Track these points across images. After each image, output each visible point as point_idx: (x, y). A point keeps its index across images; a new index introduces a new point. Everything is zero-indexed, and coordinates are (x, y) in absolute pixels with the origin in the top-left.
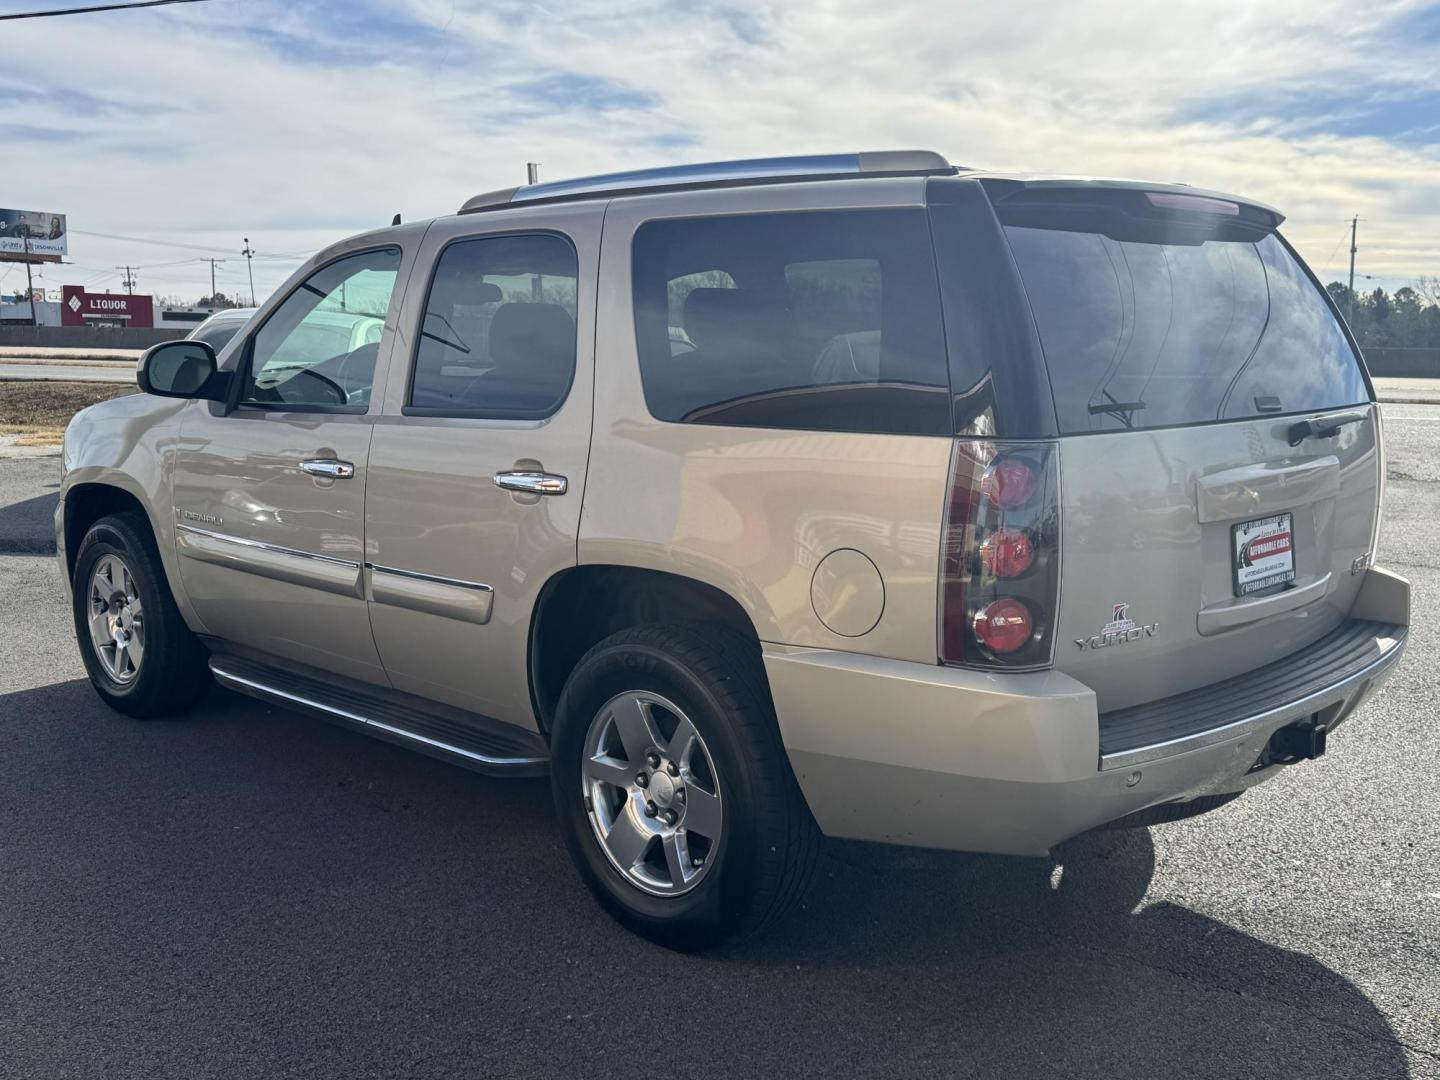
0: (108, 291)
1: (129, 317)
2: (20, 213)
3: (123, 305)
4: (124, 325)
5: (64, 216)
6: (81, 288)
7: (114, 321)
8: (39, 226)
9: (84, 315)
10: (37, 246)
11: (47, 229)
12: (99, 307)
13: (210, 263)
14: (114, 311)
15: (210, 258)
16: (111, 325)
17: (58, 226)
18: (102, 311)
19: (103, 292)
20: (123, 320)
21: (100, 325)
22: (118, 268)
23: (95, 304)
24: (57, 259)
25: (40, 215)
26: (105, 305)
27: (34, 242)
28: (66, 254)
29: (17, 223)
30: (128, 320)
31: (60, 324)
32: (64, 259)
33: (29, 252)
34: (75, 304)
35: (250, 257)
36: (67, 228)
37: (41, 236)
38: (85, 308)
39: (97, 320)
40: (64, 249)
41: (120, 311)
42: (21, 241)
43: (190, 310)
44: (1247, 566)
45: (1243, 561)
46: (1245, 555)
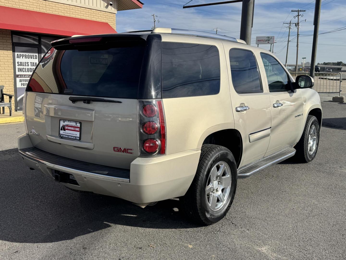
44: (64, 130)
45: (63, 129)
46: (64, 128)
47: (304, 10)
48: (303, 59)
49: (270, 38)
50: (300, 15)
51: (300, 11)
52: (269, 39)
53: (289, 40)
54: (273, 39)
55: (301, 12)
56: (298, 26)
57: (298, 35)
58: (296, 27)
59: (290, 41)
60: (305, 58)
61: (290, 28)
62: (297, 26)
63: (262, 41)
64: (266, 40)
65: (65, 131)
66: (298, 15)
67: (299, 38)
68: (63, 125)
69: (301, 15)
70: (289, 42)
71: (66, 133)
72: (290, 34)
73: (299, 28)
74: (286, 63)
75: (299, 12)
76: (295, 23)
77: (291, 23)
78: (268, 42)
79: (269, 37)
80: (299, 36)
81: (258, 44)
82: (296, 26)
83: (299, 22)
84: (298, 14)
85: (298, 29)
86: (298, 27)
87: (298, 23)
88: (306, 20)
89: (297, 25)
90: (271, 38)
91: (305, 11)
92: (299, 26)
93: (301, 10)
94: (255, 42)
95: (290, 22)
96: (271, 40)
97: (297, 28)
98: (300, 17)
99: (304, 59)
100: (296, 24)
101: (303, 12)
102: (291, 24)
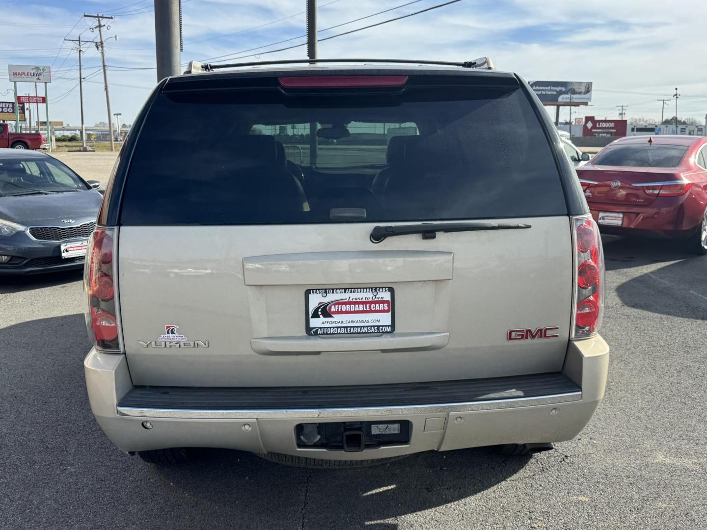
0: (606, 118)
1: (615, 131)
2: (571, 83)
3: (612, 125)
4: (612, 135)
5: (591, 83)
6: (593, 117)
7: (607, 133)
8: (580, 89)
9: (593, 130)
10: (576, 98)
11: (583, 90)
12: (601, 126)
13: (662, 102)
14: (608, 128)
15: (662, 99)
16: (606, 135)
17: (588, 88)
18: (602, 128)
19: (603, 119)
20: (612, 132)
21: (601, 135)
22: (617, 106)
23: (599, 125)
24: (586, 104)
25: (581, 83)
26: (604, 125)
27: (574, 96)
28: (590, 101)
29: (570, 87)
30: (614, 132)
31: (581, 136)
32: (589, 103)
33: (572, 101)
34: (590, 125)
35: (677, 98)
36: (593, 89)
37: (580, 93)
38: (594, 127)
39: (599, 133)
40: (590, 99)
41: (611, 128)
42: (568, 96)
43: (646, 126)
44: (325, 316)
45: (320, 313)
46: (325, 311)
47: (110, 16)
48: (116, 116)
49: (41, 68)
50: (104, 25)
51: (101, 17)
52: (39, 72)
53: (82, 77)
54: (47, 72)
55: (104, 19)
56: (102, 47)
57: (104, 66)
58: (98, 50)
59: (84, 78)
60: (120, 114)
61: (80, 51)
62: (100, 48)
63: (23, 75)
64: (32, 75)
65: (332, 317)
66: (100, 26)
67: (107, 72)
68: (320, 303)
69: (106, 26)
70: (82, 80)
71: (333, 322)
72: (82, 65)
73: (105, 52)
74: (82, 123)
75: (101, 19)
76: (96, 43)
77: (81, 40)
78: (38, 79)
79: (37, 68)
80: (106, 68)
81: (15, 82)
82: (98, 48)
83: (103, 41)
84: (99, 23)
85: (103, 53)
86: (103, 50)
87: (102, 43)
88: (116, 37)
89: (100, 45)
90: (43, 70)
91: (112, 18)
92: (104, 48)
93: (104, 16)
94: (8, 77)
95: (79, 37)
96: (44, 74)
97: (100, 51)
98: (103, 29)
99: (119, 116)
100: (98, 44)
101: (108, 19)
102: (82, 43)
